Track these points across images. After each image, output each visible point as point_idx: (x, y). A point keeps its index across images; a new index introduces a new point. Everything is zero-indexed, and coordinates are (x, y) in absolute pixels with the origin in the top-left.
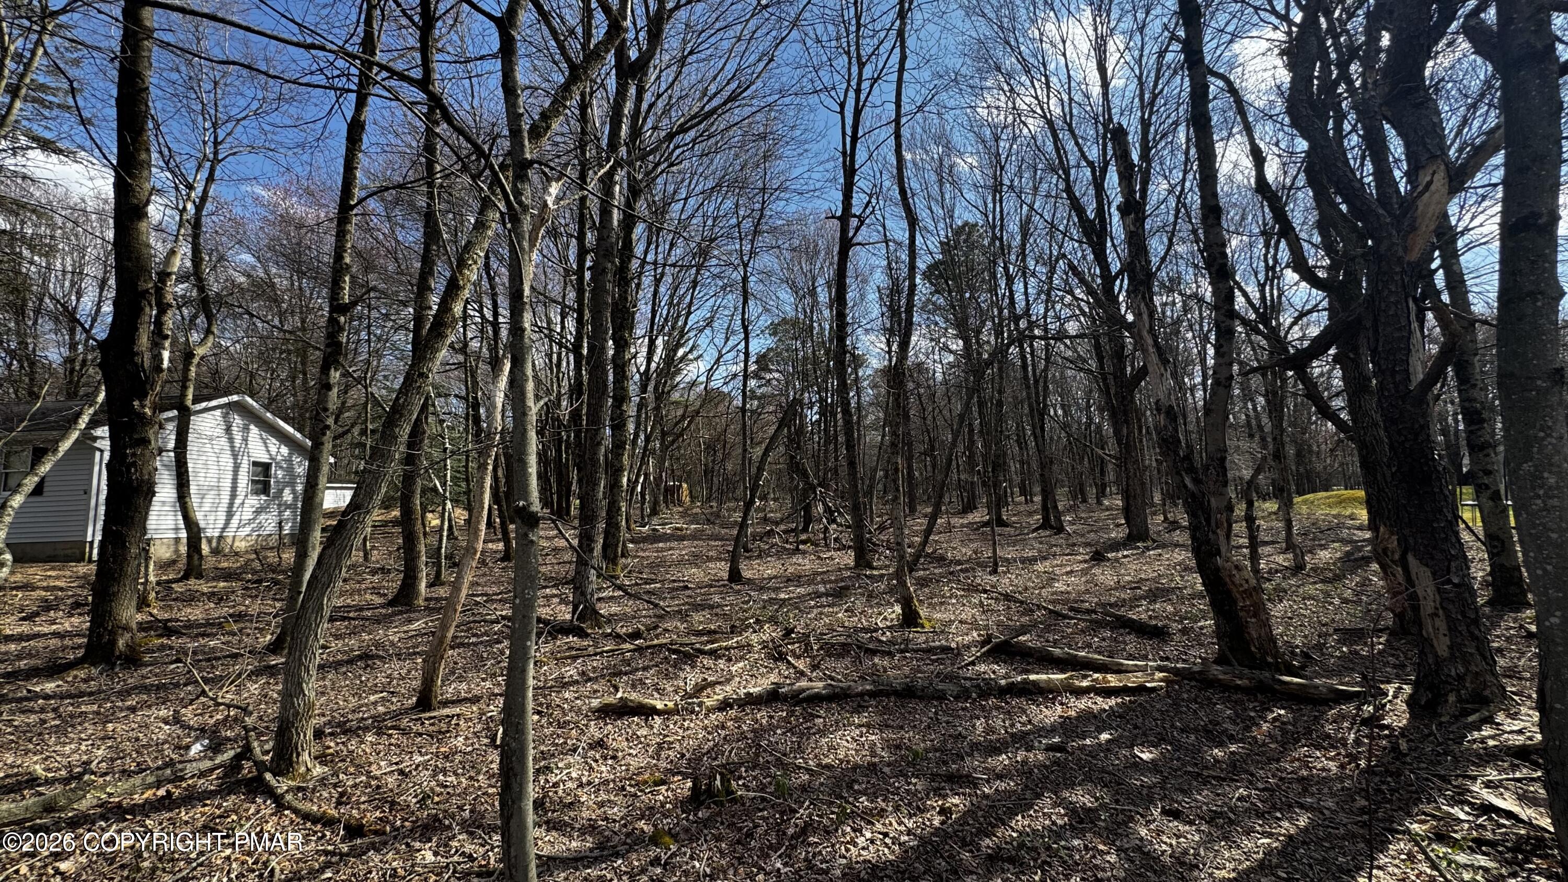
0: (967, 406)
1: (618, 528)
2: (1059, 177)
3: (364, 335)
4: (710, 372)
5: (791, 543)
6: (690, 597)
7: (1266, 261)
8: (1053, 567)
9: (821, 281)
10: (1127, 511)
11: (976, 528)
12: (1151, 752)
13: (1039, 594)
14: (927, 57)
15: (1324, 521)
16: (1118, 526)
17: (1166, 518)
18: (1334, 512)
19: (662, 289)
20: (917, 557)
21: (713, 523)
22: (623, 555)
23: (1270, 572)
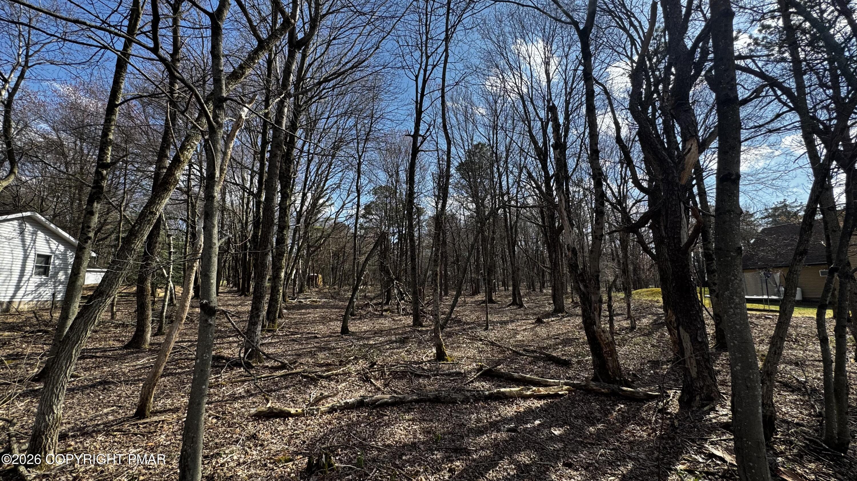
0: (476, 240)
1: (276, 301)
2: (525, 124)
3: (122, 180)
4: (338, 213)
5: (378, 311)
6: (318, 343)
7: (621, 174)
8: (517, 326)
9: (402, 168)
10: (554, 297)
11: (478, 303)
12: (559, 430)
13: (509, 342)
14: (462, 57)
15: (645, 303)
16: (550, 304)
17: (573, 301)
18: (650, 299)
19: (312, 167)
20: (446, 320)
21: (335, 298)
22: (279, 317)
23: (619, 330)
